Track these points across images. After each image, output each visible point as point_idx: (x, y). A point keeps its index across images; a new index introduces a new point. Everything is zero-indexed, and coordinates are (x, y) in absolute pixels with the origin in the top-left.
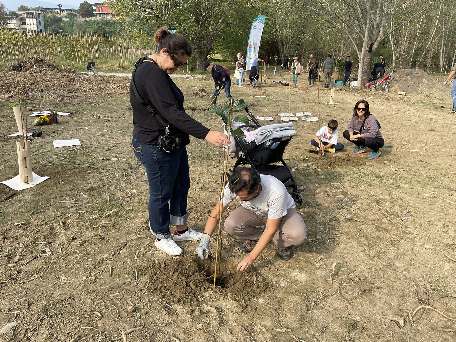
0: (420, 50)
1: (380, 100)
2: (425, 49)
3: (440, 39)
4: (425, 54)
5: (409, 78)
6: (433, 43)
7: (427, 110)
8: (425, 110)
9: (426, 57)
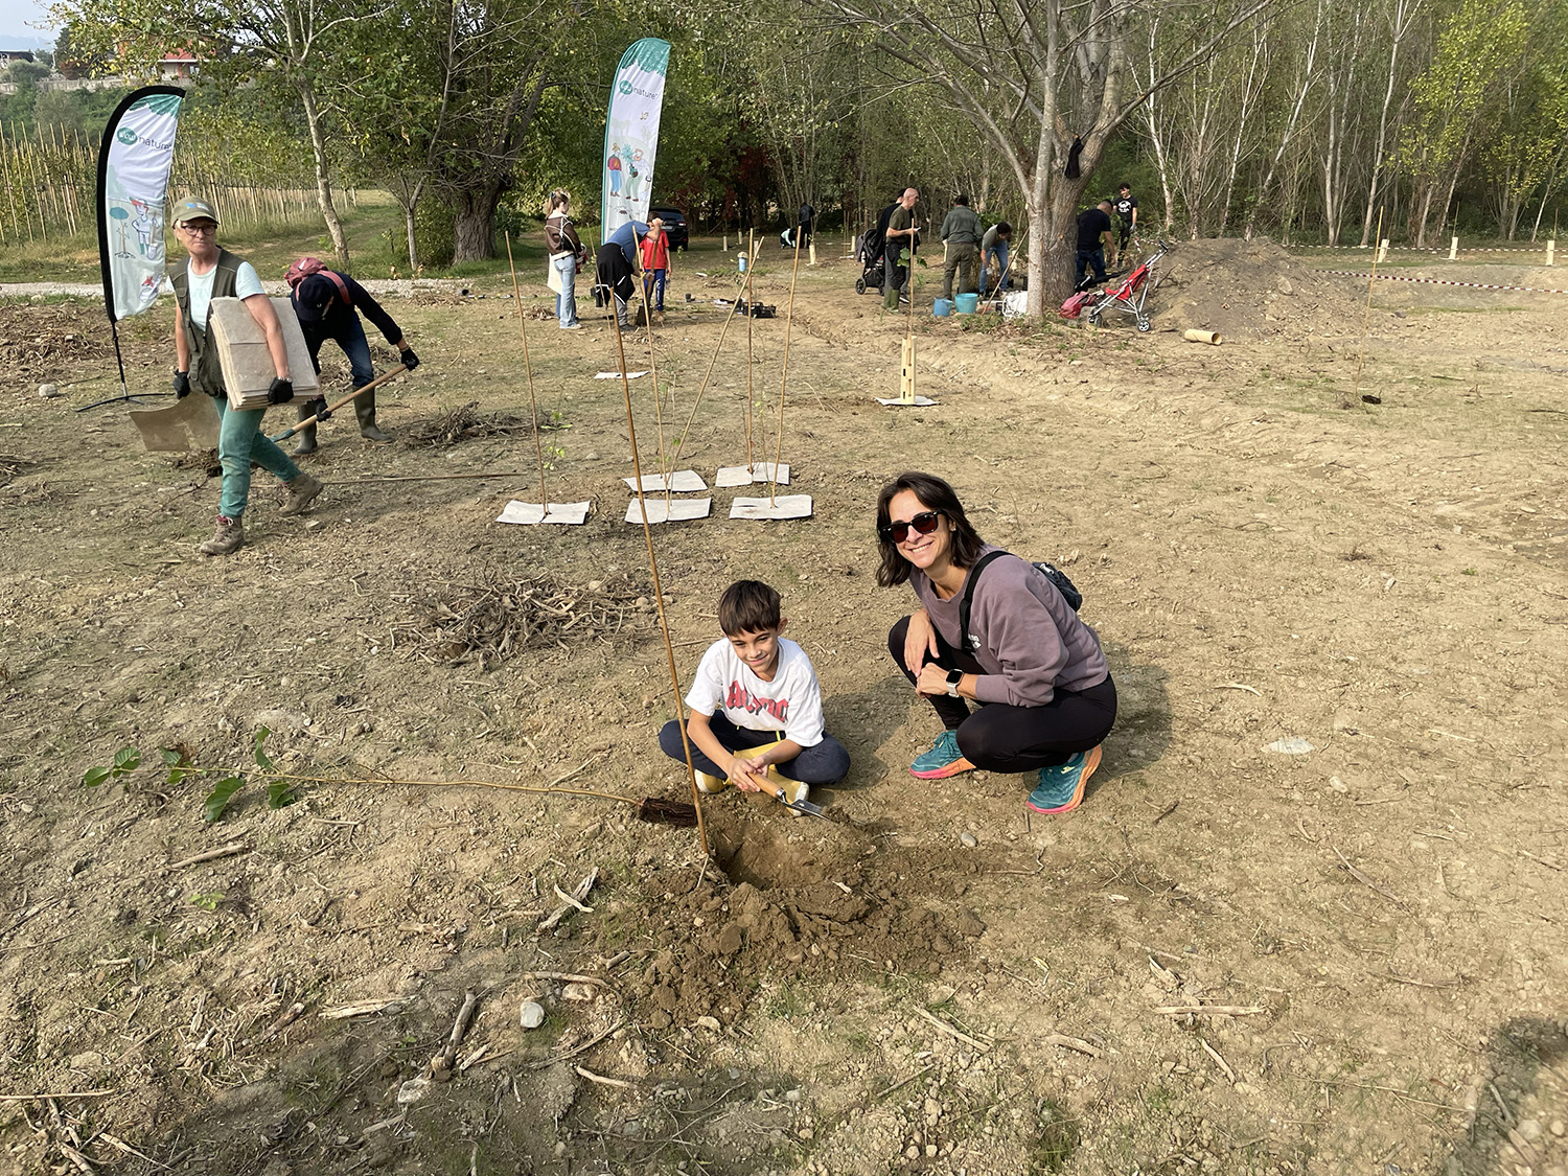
0: (1253, 165)
1: (1114, 374)
2: (1273, 162)
3: (1322, 126)
4: (1275, 181)
5: (1224, 273)
6: (1299, 141)
7: (1310, 417)
8: (1303, 417)
9: (1275, 189)
